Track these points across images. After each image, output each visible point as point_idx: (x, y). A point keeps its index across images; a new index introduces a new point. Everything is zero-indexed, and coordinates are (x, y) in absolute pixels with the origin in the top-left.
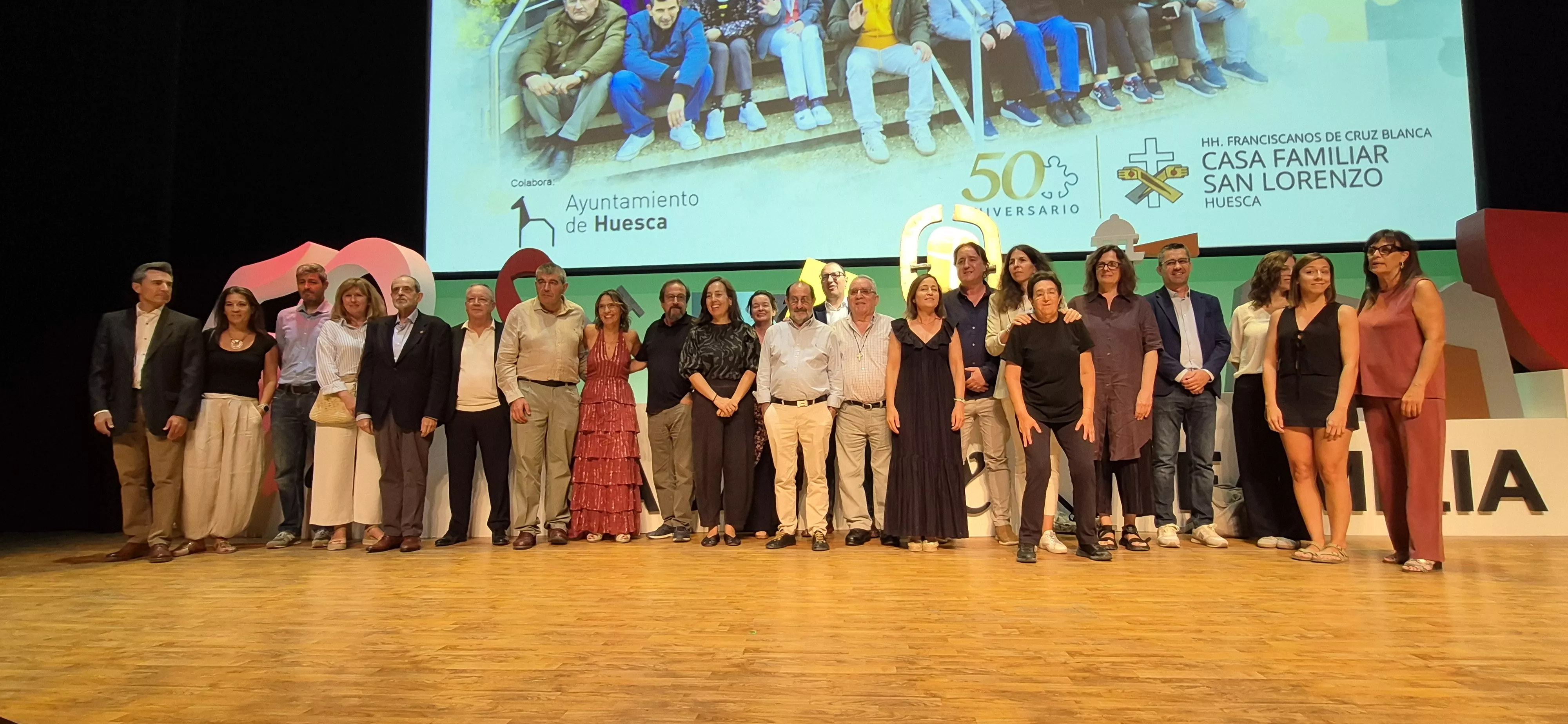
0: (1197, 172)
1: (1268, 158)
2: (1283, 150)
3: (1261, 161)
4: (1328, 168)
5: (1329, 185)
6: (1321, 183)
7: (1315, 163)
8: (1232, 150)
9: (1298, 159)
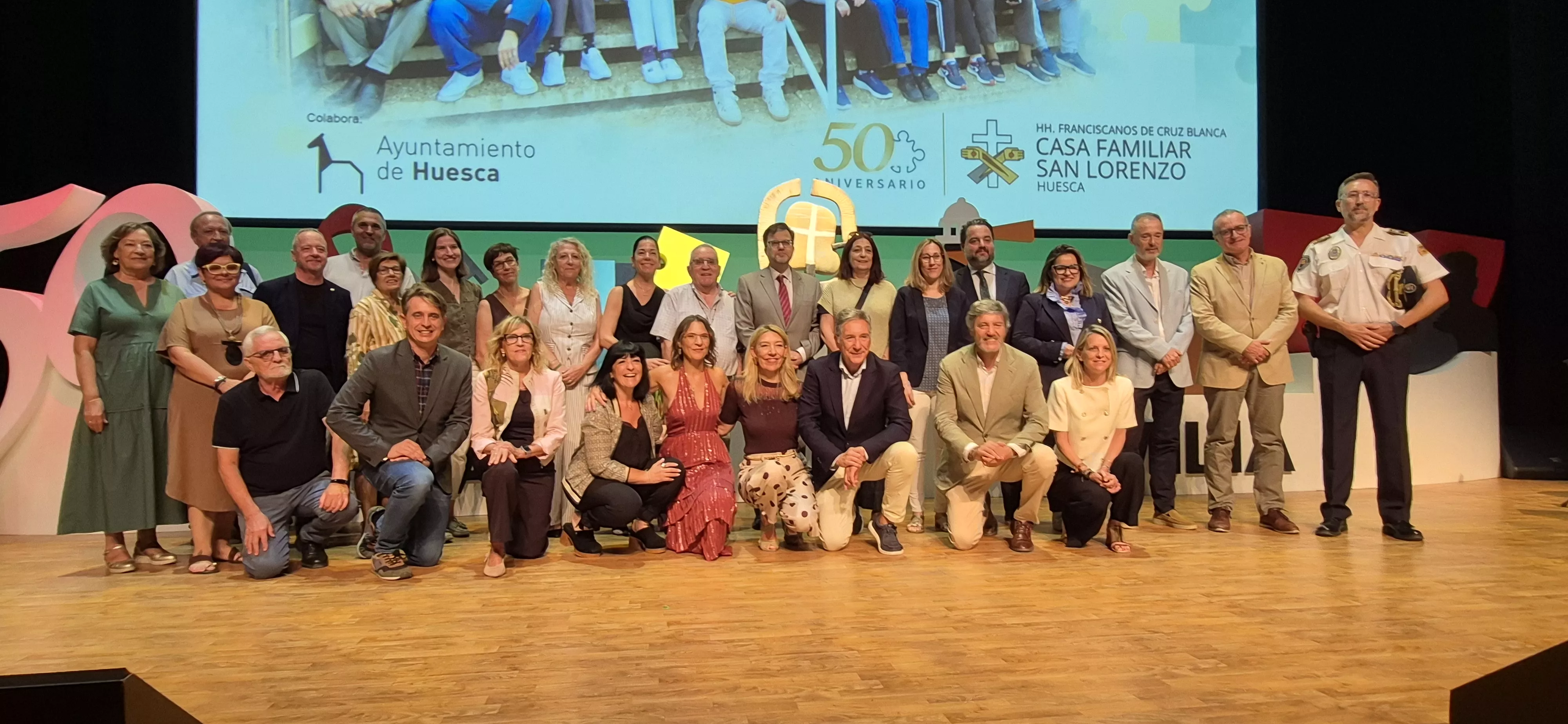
0: (1032, 157)
1: (1093, 149)
2: (1105, 141)
3: (1086, 149)
4: (1141, 159)
5: (1142, 177)
6: (1135, 174)
7: (1131, 155)
8: (1062, 137)
9: (1117, 150)
